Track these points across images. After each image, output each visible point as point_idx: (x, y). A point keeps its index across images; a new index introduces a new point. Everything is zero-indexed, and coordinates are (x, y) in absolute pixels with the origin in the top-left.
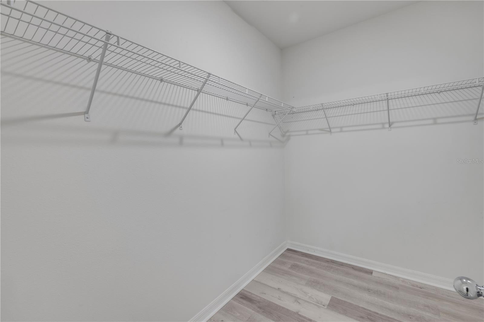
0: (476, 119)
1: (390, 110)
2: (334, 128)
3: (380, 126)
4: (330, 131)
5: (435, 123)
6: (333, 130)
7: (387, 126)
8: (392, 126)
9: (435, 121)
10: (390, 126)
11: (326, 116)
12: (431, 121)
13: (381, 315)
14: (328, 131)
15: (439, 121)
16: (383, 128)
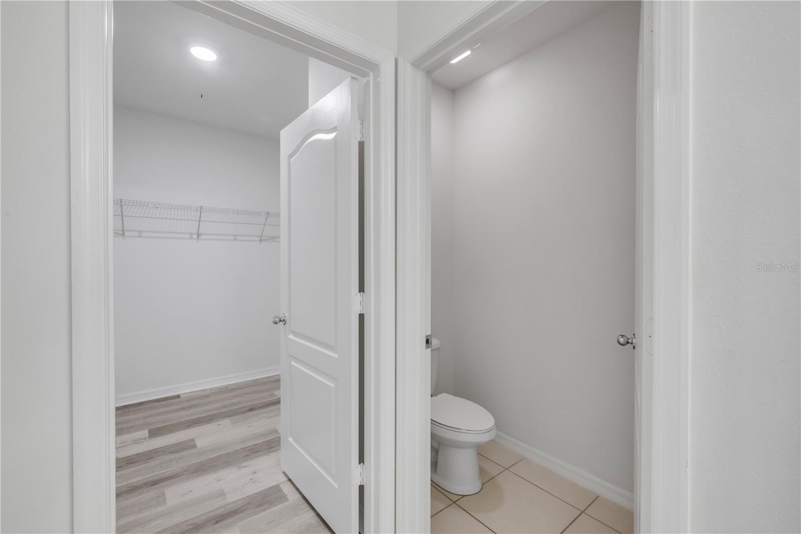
0: (261, 240)
1: (202, 221)
2: (127, 231)
3: (188, 236)
4: (123, 234)
5: (235, 240)
6: (126, 234)
7: (195, 237)
8: (200, 238)
9: (235, 238)
10: (198, 237)
11: (122, 214)
12: (232, 238)
13: (260, 443)
14: (121, 234)
15: (238, 238)
16: (191, 238)
